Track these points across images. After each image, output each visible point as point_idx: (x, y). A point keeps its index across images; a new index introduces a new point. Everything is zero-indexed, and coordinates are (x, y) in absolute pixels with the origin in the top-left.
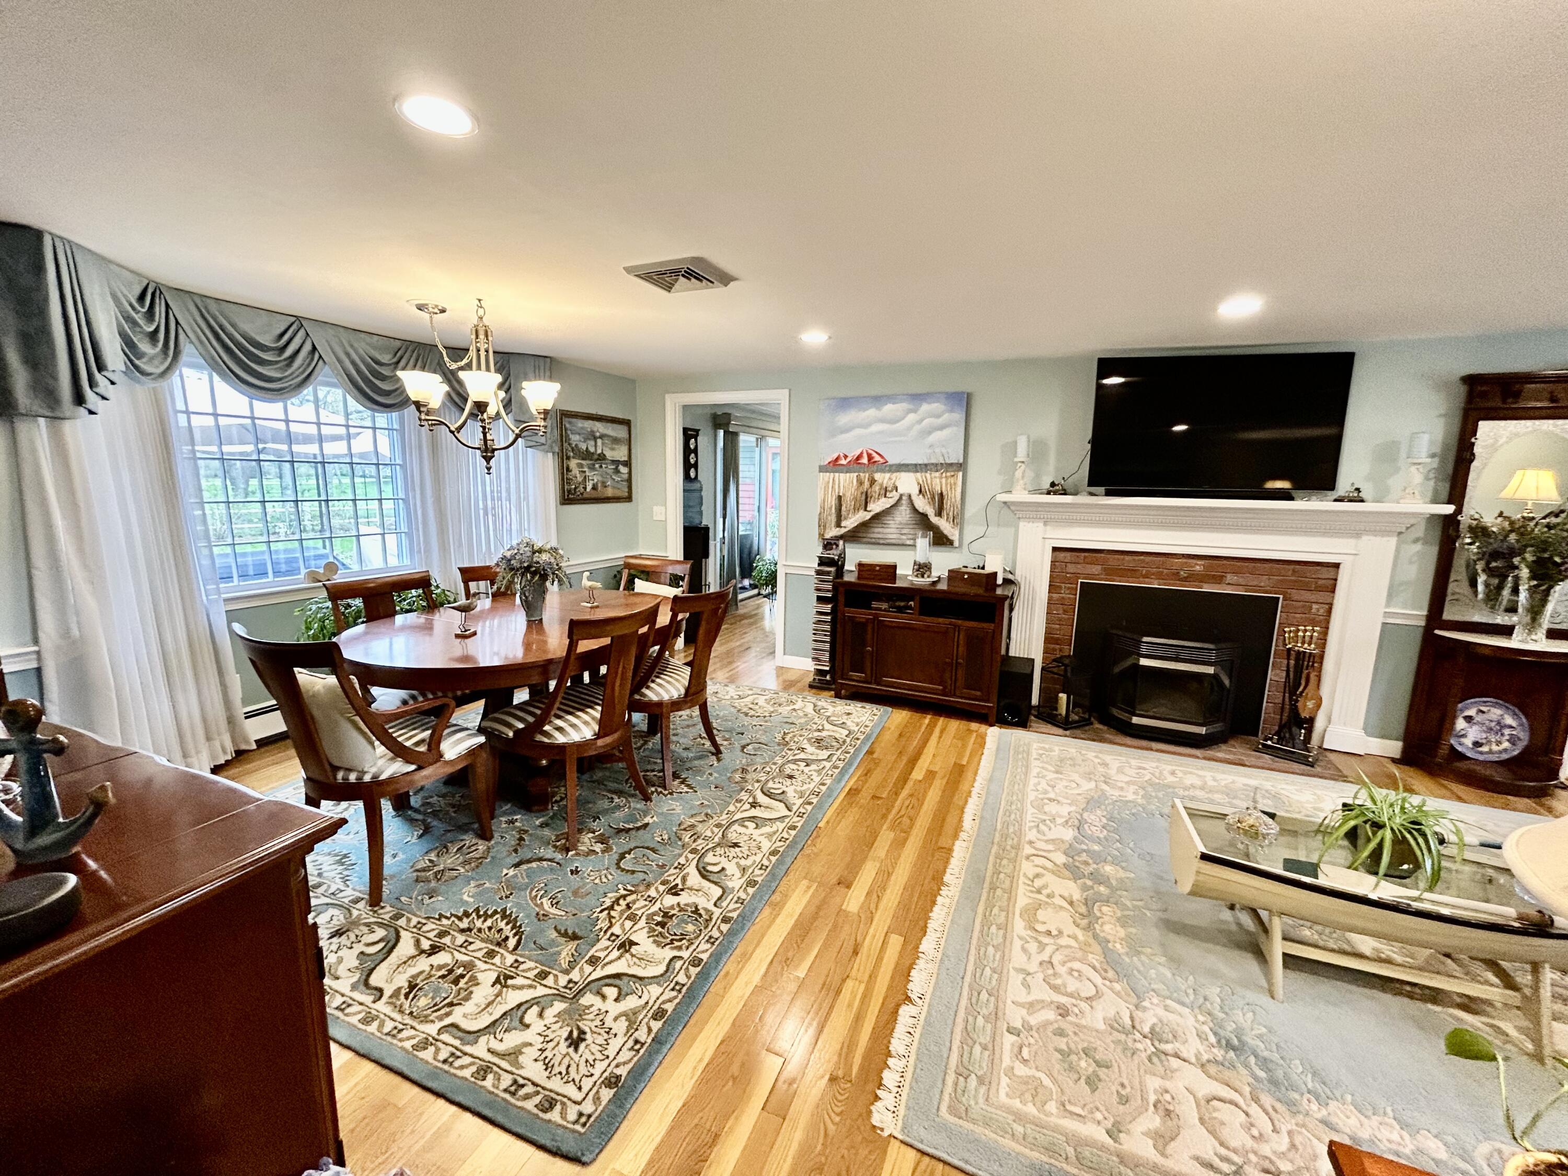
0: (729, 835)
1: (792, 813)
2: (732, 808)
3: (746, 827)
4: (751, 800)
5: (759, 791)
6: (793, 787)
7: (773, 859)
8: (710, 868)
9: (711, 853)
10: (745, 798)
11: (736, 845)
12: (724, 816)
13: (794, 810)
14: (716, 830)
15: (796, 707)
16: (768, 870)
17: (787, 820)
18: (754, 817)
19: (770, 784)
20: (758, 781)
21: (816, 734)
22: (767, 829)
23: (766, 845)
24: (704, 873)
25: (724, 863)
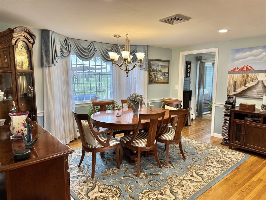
0: (182, 183)
1: (204, 181)
2: (184, 175)
3: (188, 182)
4: (191, 174)
5: (194, 172)
6: (206, 174)
7: (194, 193)
8: (173, 190)
9: (175, 187)
10: (189, 173)
11: (183, 186)
12: (182, 177)
14: (178, 180)
15: (214, 149)
16: (191, 196)
17: (201, 183)
18: (190, 180)
19: (199, 171)
20: (195, 169)
21: (219, 159)
22: (194, 184)
23: (192, 188)
24: (171, 191)
25: (178, 190)
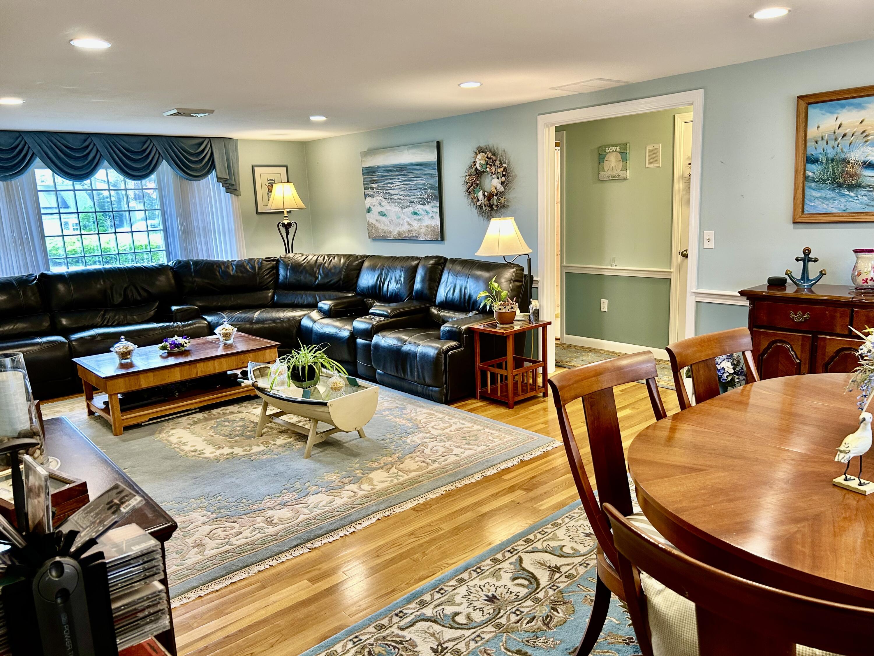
3: (572, 548)
4: (557, 575)
5: (541, 586)
7: (560, 521)
10: (563, 579)
13: (516, 557)
17: (530, 548)
19: (523, 591)
22: (553, 544)
23: (561, 532)
